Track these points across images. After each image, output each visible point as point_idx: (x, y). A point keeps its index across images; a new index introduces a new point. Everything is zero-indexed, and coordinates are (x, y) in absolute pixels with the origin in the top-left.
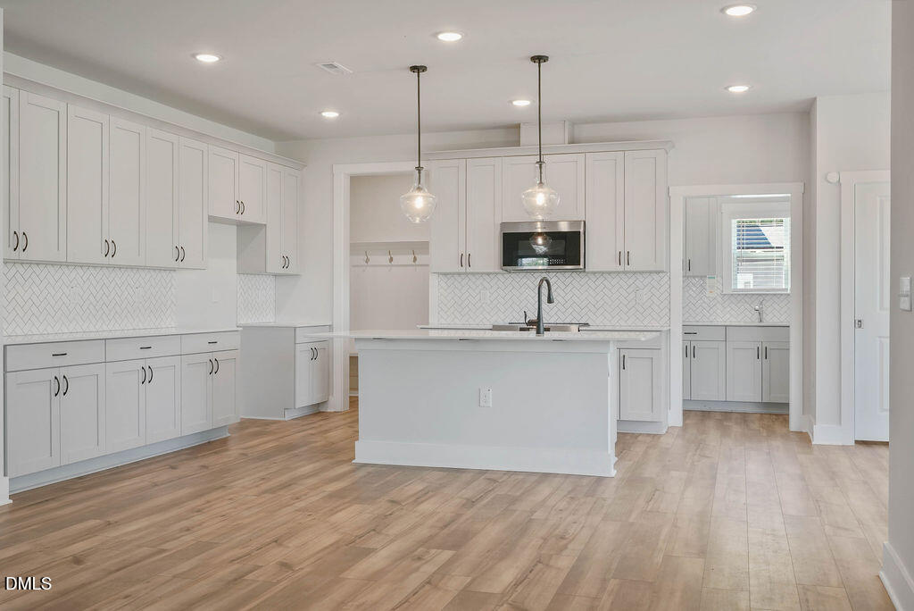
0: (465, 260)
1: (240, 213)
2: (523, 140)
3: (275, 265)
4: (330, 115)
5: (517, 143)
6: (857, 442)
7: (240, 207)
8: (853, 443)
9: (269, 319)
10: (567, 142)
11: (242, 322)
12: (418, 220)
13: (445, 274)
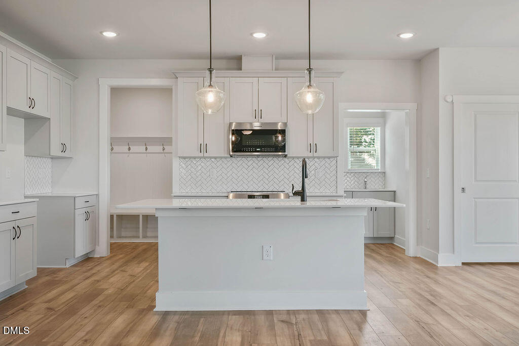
0: (203, 148)
1: (31, 107)
2: (243, 67)
3: (56, 151)
4: (110, 35)
5: (240, 68)
6: (463, 264)
7: (32, 103)
8: (461, 265)
9: (47, 191)
10: (274, 69)
11: (28, 193)
12: (210, 111)
13: (185, 158)
